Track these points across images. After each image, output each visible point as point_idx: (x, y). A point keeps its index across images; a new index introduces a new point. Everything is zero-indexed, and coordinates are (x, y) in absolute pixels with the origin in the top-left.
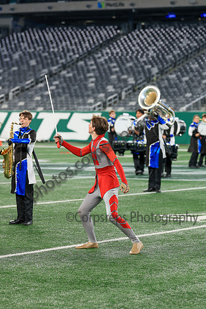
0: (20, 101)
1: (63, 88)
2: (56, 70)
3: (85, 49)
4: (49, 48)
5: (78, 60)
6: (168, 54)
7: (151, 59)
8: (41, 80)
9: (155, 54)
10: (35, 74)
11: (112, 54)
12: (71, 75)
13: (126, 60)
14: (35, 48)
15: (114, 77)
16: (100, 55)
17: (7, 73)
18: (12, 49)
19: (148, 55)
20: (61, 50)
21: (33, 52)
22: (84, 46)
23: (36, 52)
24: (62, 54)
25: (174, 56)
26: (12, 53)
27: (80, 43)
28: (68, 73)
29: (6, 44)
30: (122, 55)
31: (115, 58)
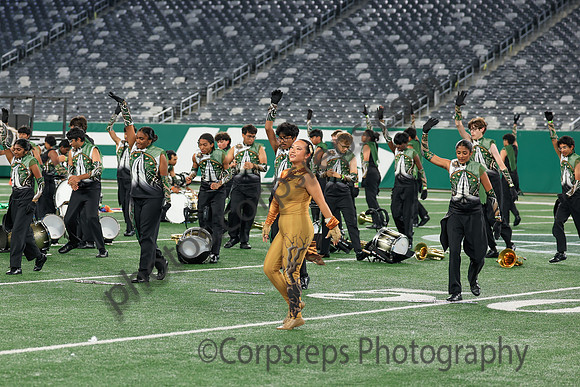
0: (233, 106)
6: (495, 20)
7: (465, 28)
9: (469, 19)
11: (383, 16)
13: (416, 28)
17: (185, 50)
19: (455, 20)
21: (224, 11)
25: (508, 24)
28: (308, 52)
30: (405, 19)
31: (391, 24)
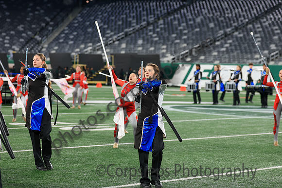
1: (235, 46)
2: (230, 31)
3: (253, 15)
4: (225, 14)
5: (248, 23)
8: (218, 39)
10: (213, 34)
12: (241, 35)
14: (213, 14)
15: (276, 37)
16: (265, 20)
18: (195, 14)
20: (234, 15)
22: (252, 12)
23: (214, 17)
24: (235, 19)
26: (195, 17)
27: (249, 10)
29: (191, 10)
